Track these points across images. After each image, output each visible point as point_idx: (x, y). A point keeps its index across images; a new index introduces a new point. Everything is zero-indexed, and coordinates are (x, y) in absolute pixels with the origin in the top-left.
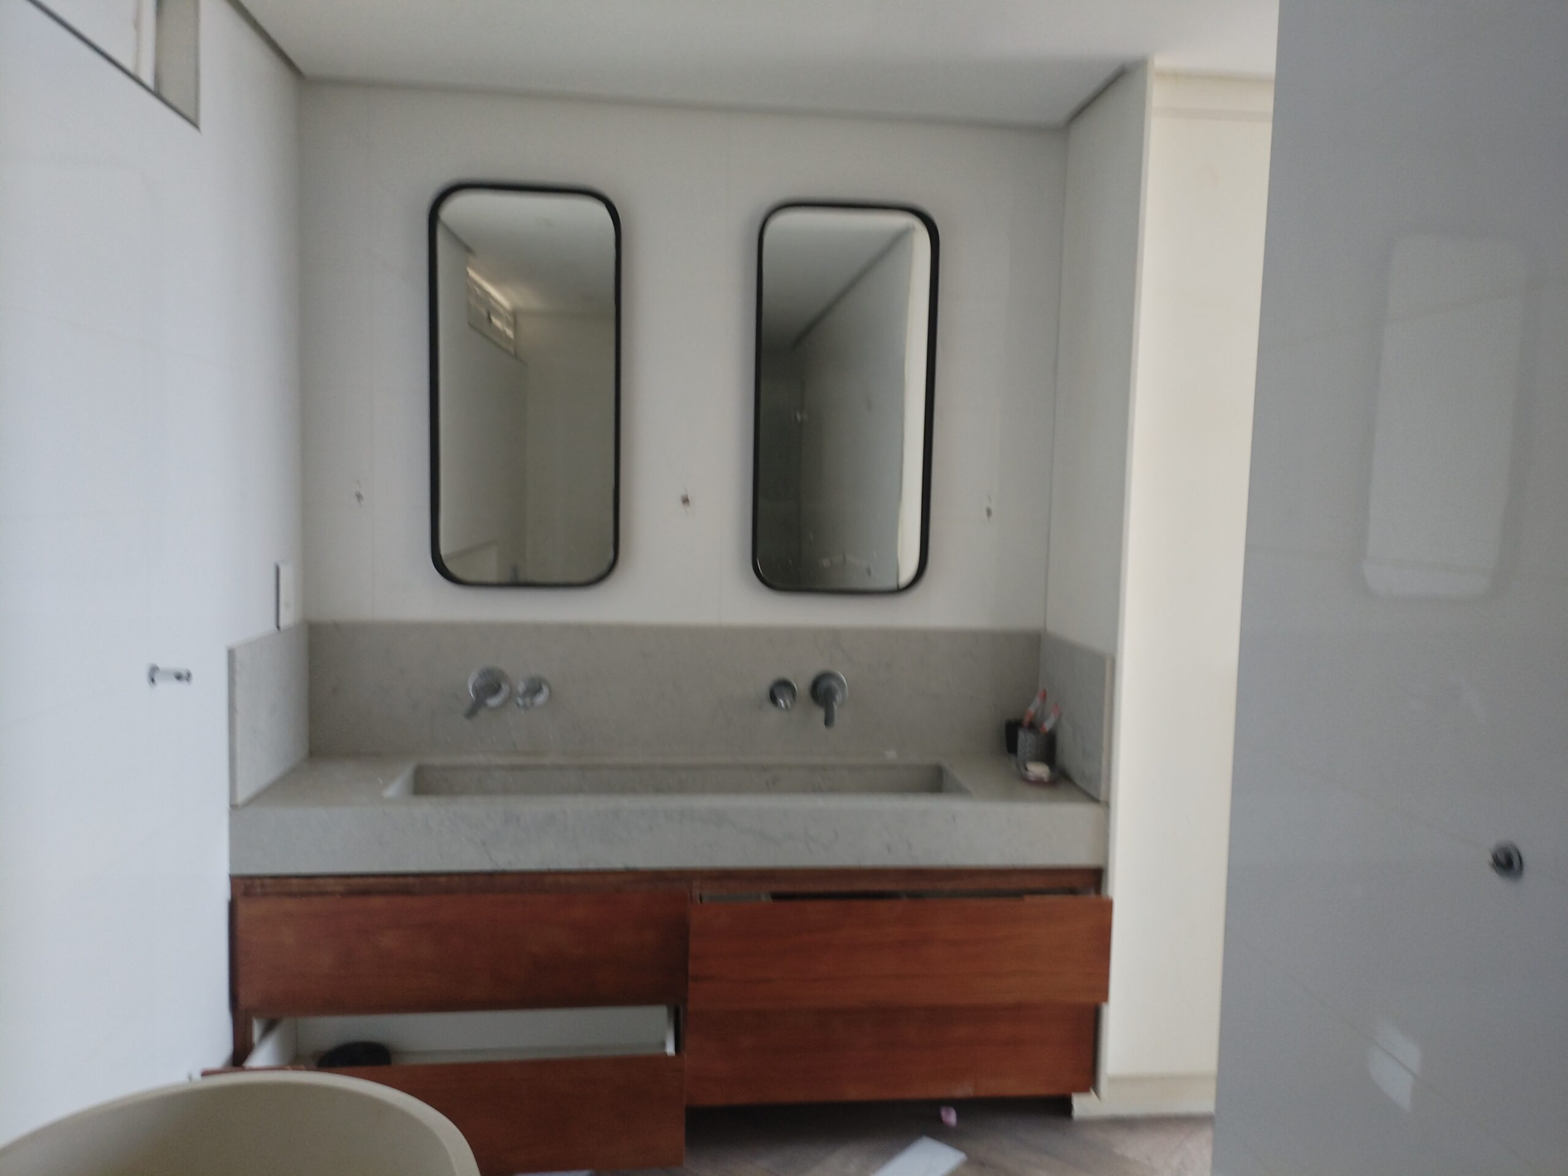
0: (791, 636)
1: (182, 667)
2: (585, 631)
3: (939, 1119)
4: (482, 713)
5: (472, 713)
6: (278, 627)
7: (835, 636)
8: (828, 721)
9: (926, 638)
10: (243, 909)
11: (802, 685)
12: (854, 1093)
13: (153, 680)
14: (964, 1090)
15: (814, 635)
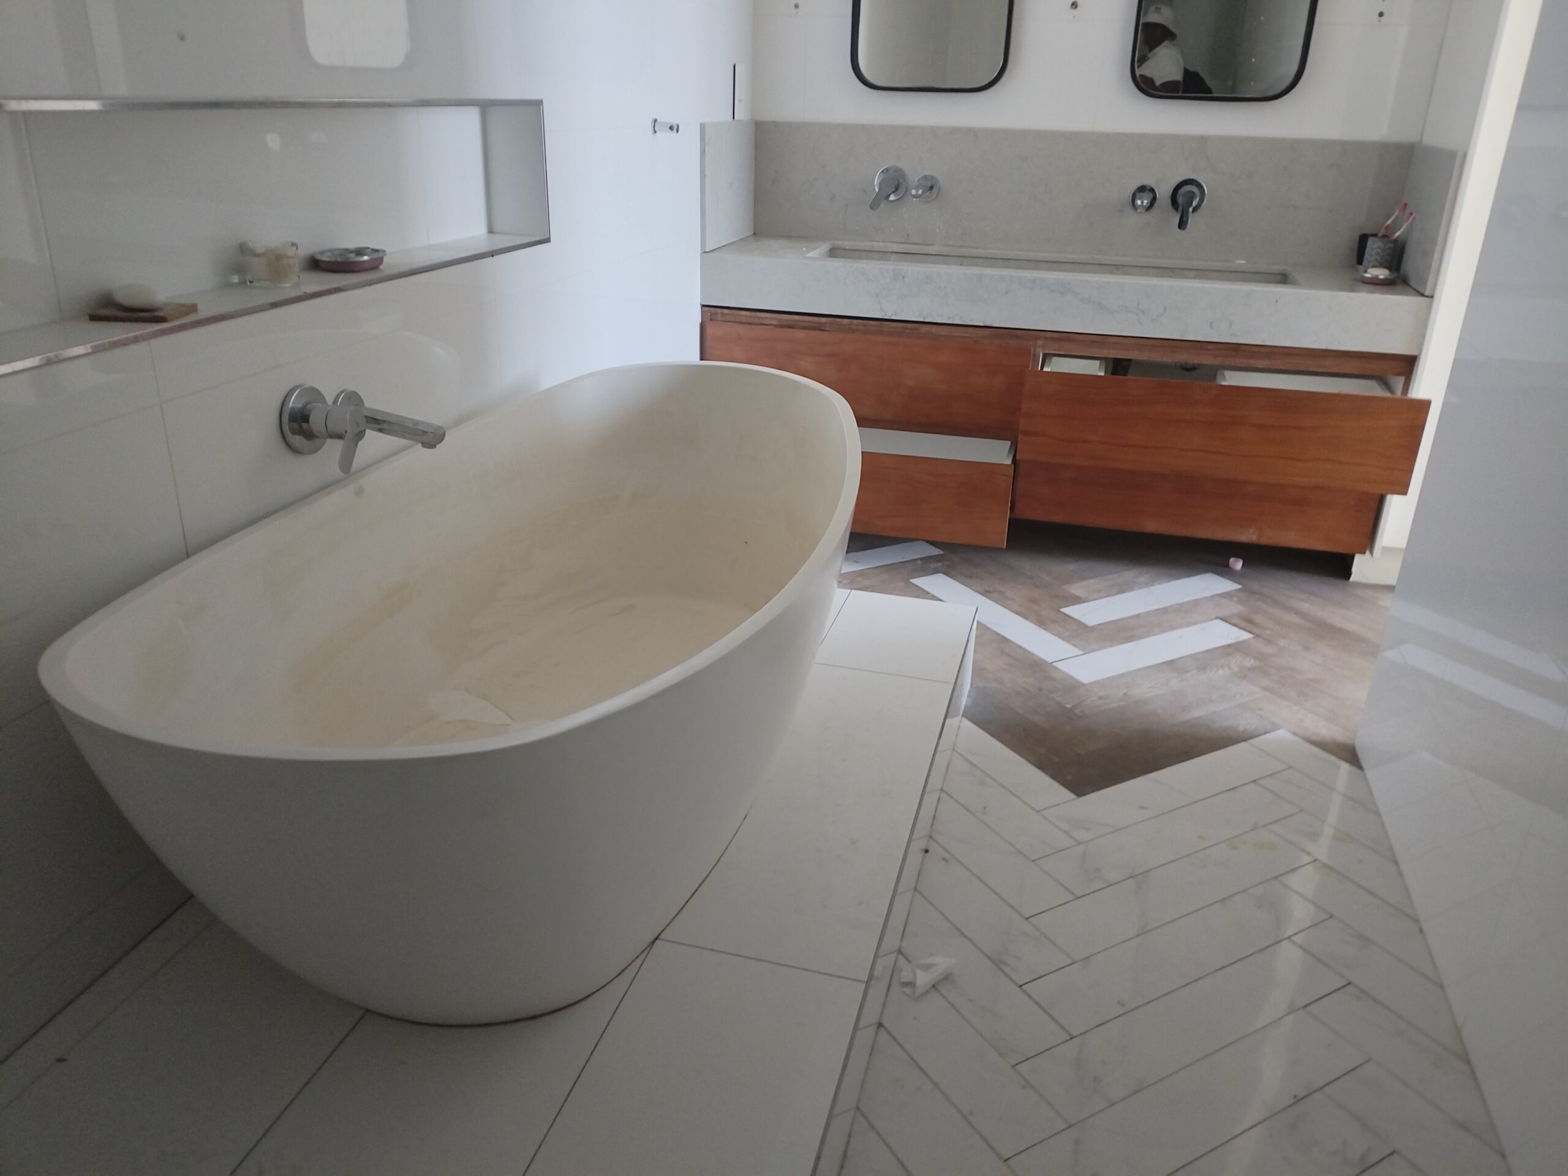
0: (1158, 142)
1: (674, 122)
2: (973, 133)
3: (1227, 566)
4: (883, 205)
5: (874, 206)
6: (734, 118)
7: (1202, 142)
8: (1182, 225)
9: (1294, 146)
10: (709, 330)
11: (1164, 192)
12: (1151, 526)
13: (655, 132)
14: (1248, 536)
15: (1181, 142)
